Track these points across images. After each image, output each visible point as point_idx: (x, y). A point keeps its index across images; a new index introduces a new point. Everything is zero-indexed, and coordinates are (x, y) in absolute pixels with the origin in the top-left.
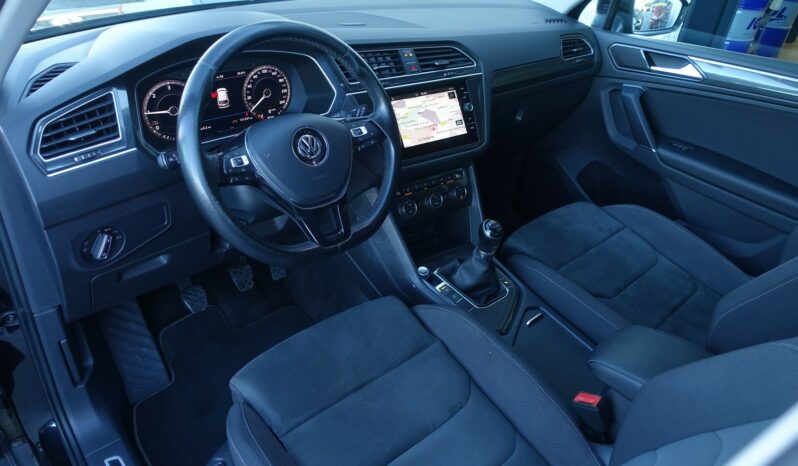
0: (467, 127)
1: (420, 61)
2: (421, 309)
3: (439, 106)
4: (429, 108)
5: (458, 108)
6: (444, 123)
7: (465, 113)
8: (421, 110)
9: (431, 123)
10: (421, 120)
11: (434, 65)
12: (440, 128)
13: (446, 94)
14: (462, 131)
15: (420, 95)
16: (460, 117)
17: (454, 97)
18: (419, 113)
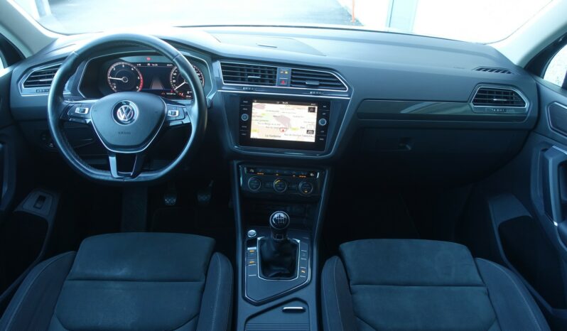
0: (317, 138)
1: (292, 78)
2: (218, 257)
3: (295, 115)
4: (286, 115)
5: (315, 121)
6: (295, 129)
7: (318, 126)
8: (277, 114)
9: (282, 126)
10: (274, 121)
11: (305, 84)
12: (289, 132)
13: (307, 107)
14: (311, 139)
15: (281, 103)
16: (314, 128)
17: (314, 111)
18: (274, 116)
